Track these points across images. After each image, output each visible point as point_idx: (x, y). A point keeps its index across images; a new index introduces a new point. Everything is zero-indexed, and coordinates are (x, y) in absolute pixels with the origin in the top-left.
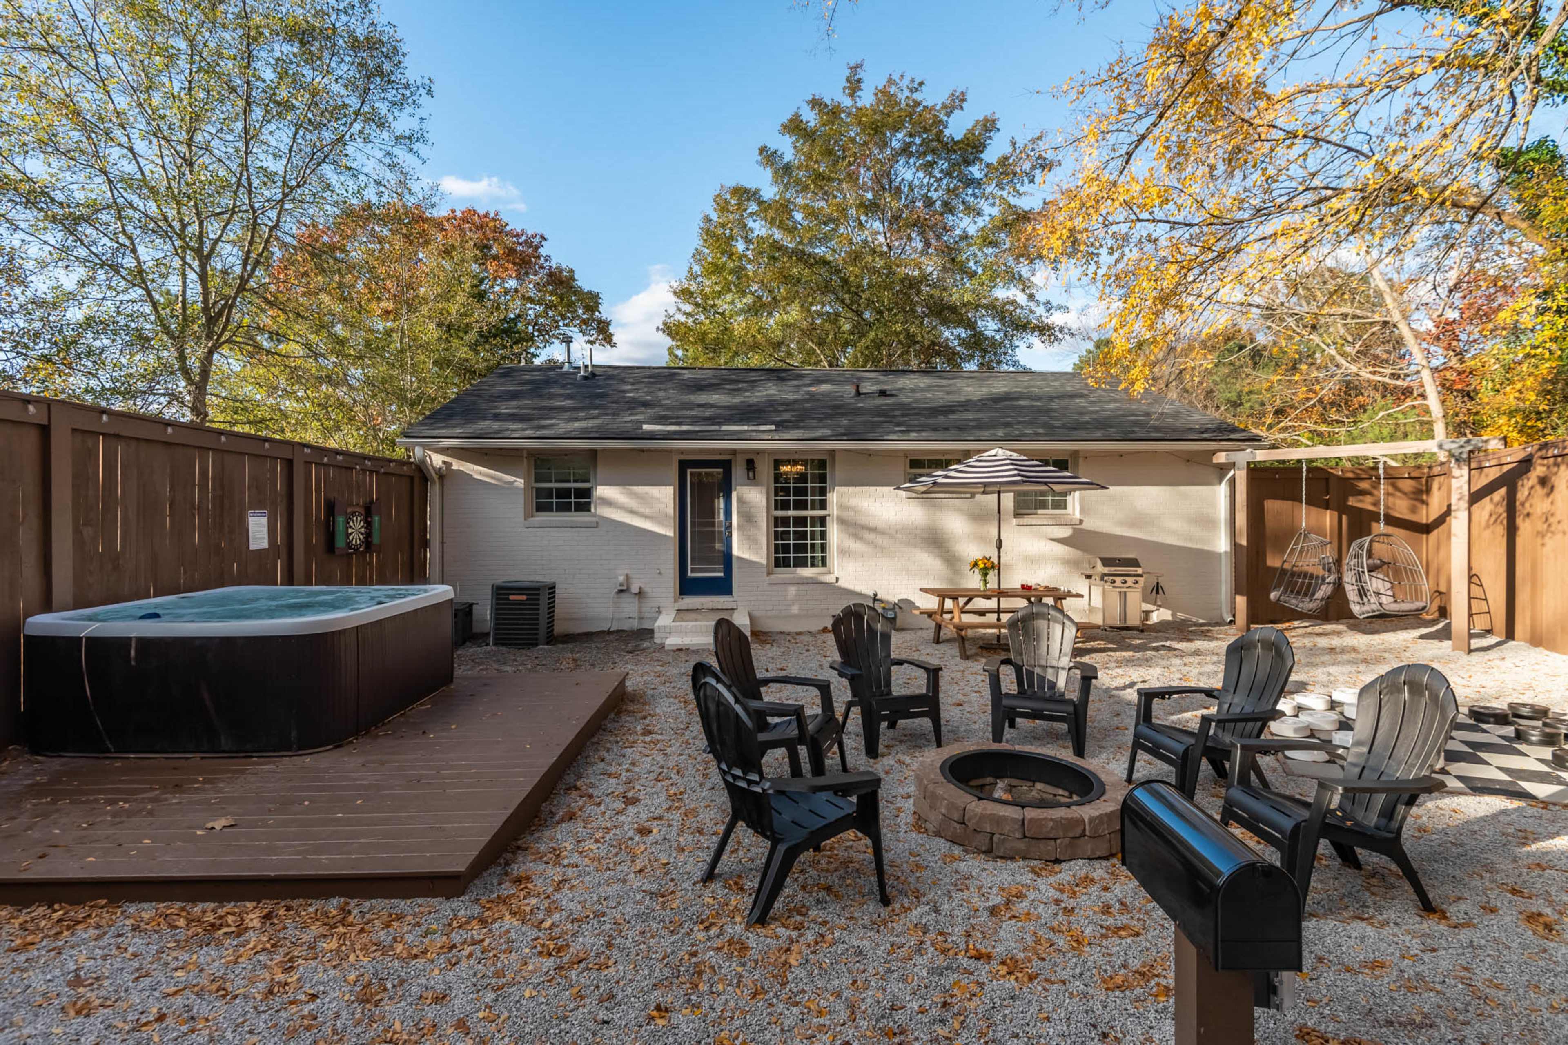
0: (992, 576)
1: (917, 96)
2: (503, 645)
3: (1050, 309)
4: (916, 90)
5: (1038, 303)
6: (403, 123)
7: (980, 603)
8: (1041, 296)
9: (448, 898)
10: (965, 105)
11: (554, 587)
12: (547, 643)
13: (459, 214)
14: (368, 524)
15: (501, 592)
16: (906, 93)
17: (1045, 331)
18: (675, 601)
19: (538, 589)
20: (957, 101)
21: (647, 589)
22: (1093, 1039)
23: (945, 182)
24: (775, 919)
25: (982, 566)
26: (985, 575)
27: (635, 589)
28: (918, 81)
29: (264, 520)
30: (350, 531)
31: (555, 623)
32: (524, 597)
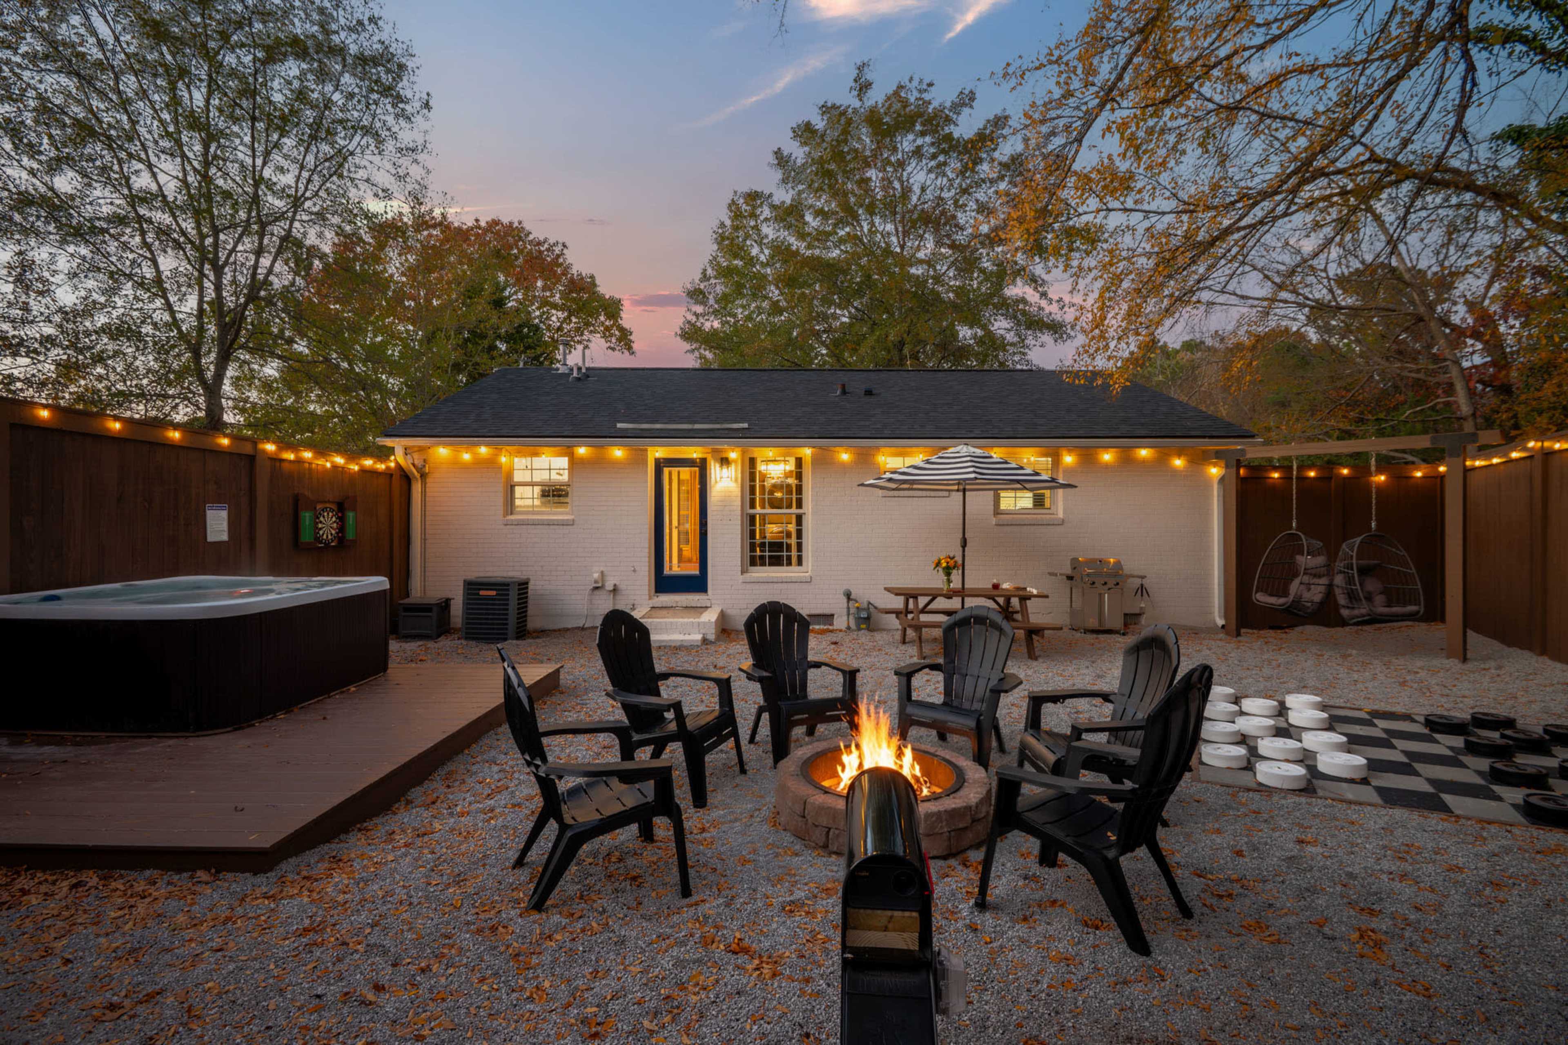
0: (956, 576)
1: (926, 96)
2: (473, 639)
3: (1063, 307)
4: (925, 90)
5: (1051, 301)
6: (407, 135)
7: (941, 603)
8: (1053, 295)
9: (255, 874)
10: (974, 104)
11: (527, 583)
12: (518, 638)
13: (483, 224)
14: (342, 520)
15: (472, 587)
16: (916, 94)
17: (1056, 328)
18: (650, 598)
19: (508, 585)
20: (967, 100)
21: (622, 586)
22: (791, 1039)
23: (957, 181)
24: (555, 906)
25: (944, 565)
26: (948, 574)
27: (609, 586)
28: (927, 81)
29: (224, 514)
30: (320, 526)
31: (529, 619)
32: (494, 593)
